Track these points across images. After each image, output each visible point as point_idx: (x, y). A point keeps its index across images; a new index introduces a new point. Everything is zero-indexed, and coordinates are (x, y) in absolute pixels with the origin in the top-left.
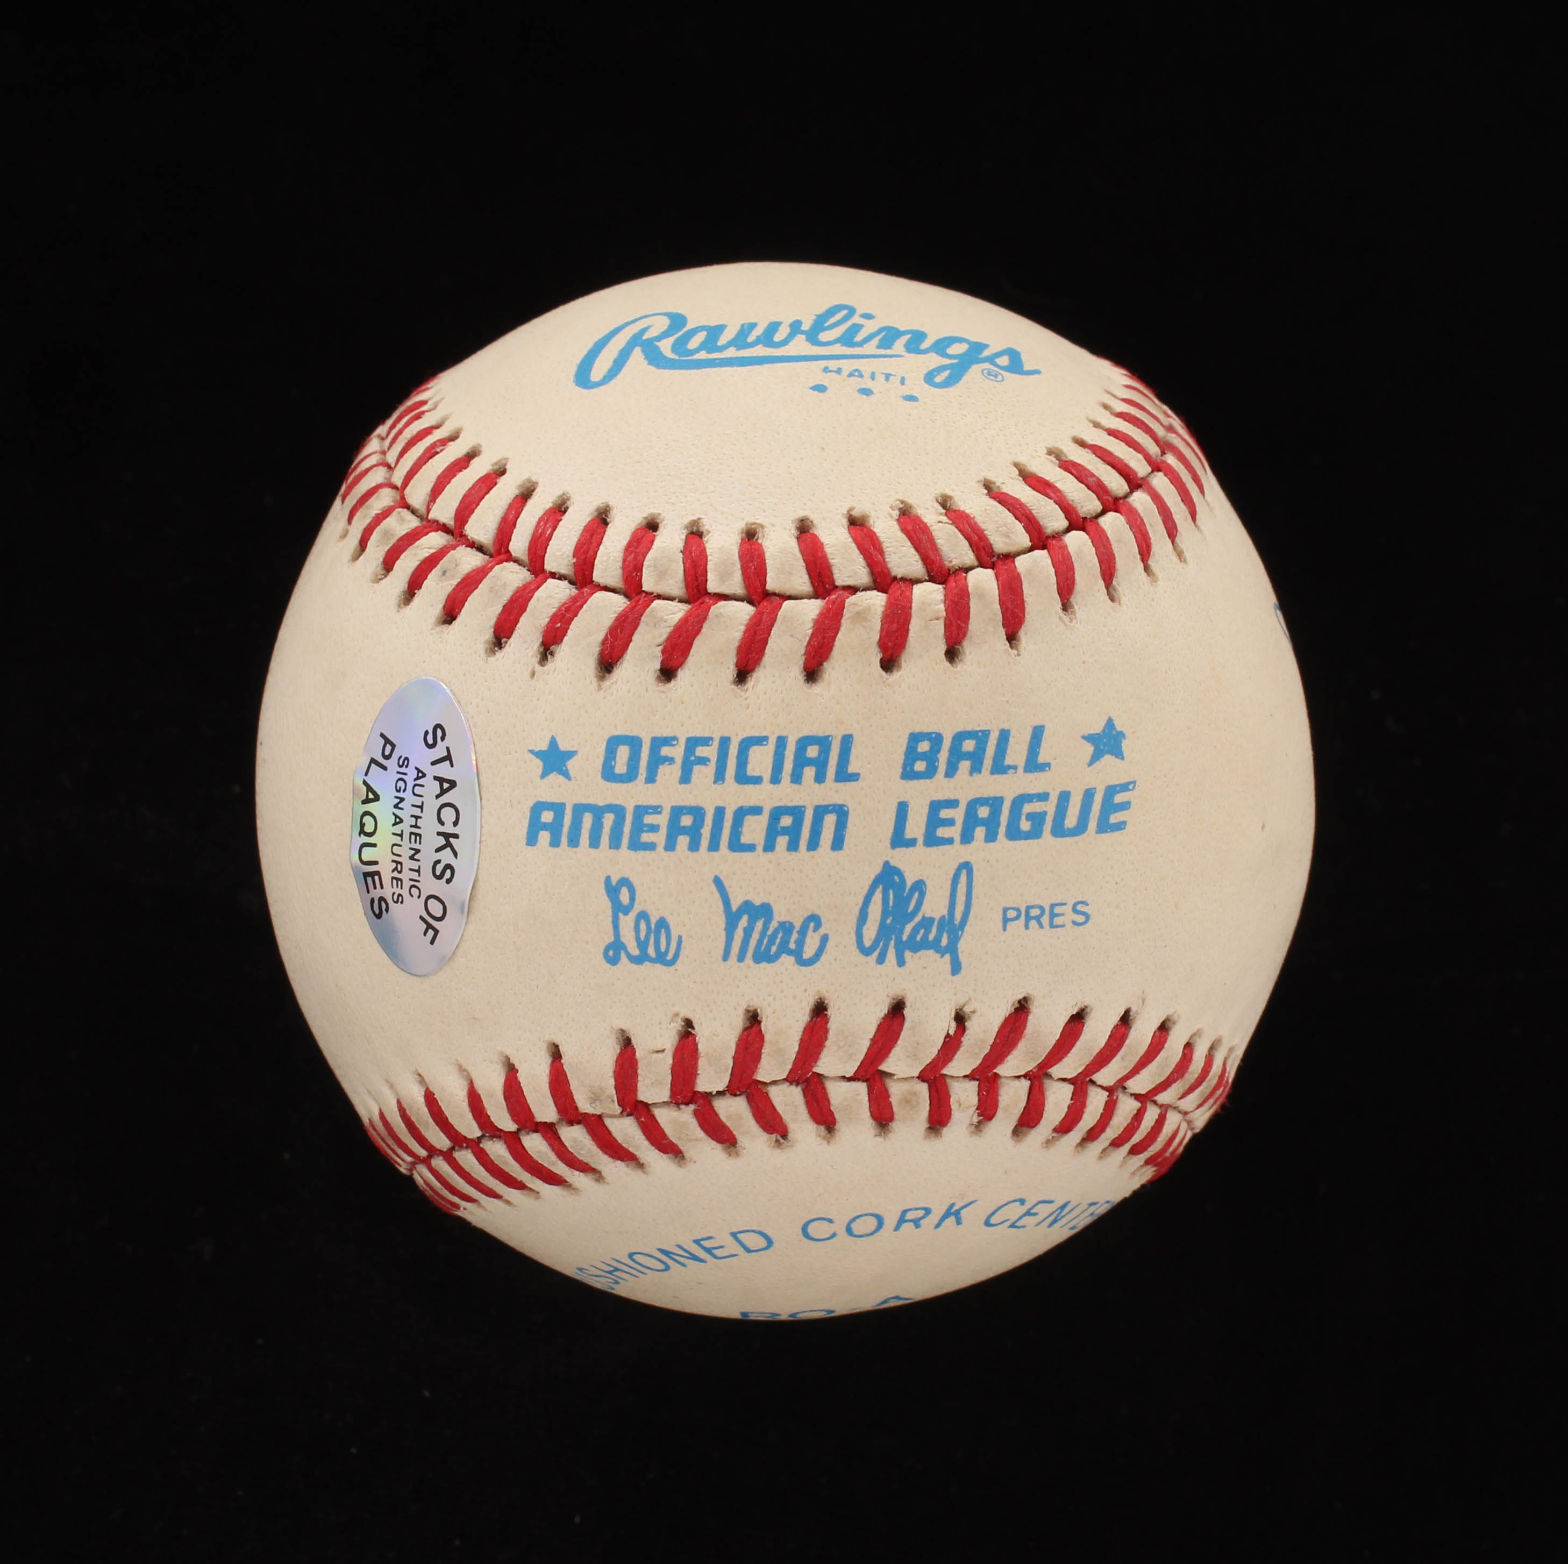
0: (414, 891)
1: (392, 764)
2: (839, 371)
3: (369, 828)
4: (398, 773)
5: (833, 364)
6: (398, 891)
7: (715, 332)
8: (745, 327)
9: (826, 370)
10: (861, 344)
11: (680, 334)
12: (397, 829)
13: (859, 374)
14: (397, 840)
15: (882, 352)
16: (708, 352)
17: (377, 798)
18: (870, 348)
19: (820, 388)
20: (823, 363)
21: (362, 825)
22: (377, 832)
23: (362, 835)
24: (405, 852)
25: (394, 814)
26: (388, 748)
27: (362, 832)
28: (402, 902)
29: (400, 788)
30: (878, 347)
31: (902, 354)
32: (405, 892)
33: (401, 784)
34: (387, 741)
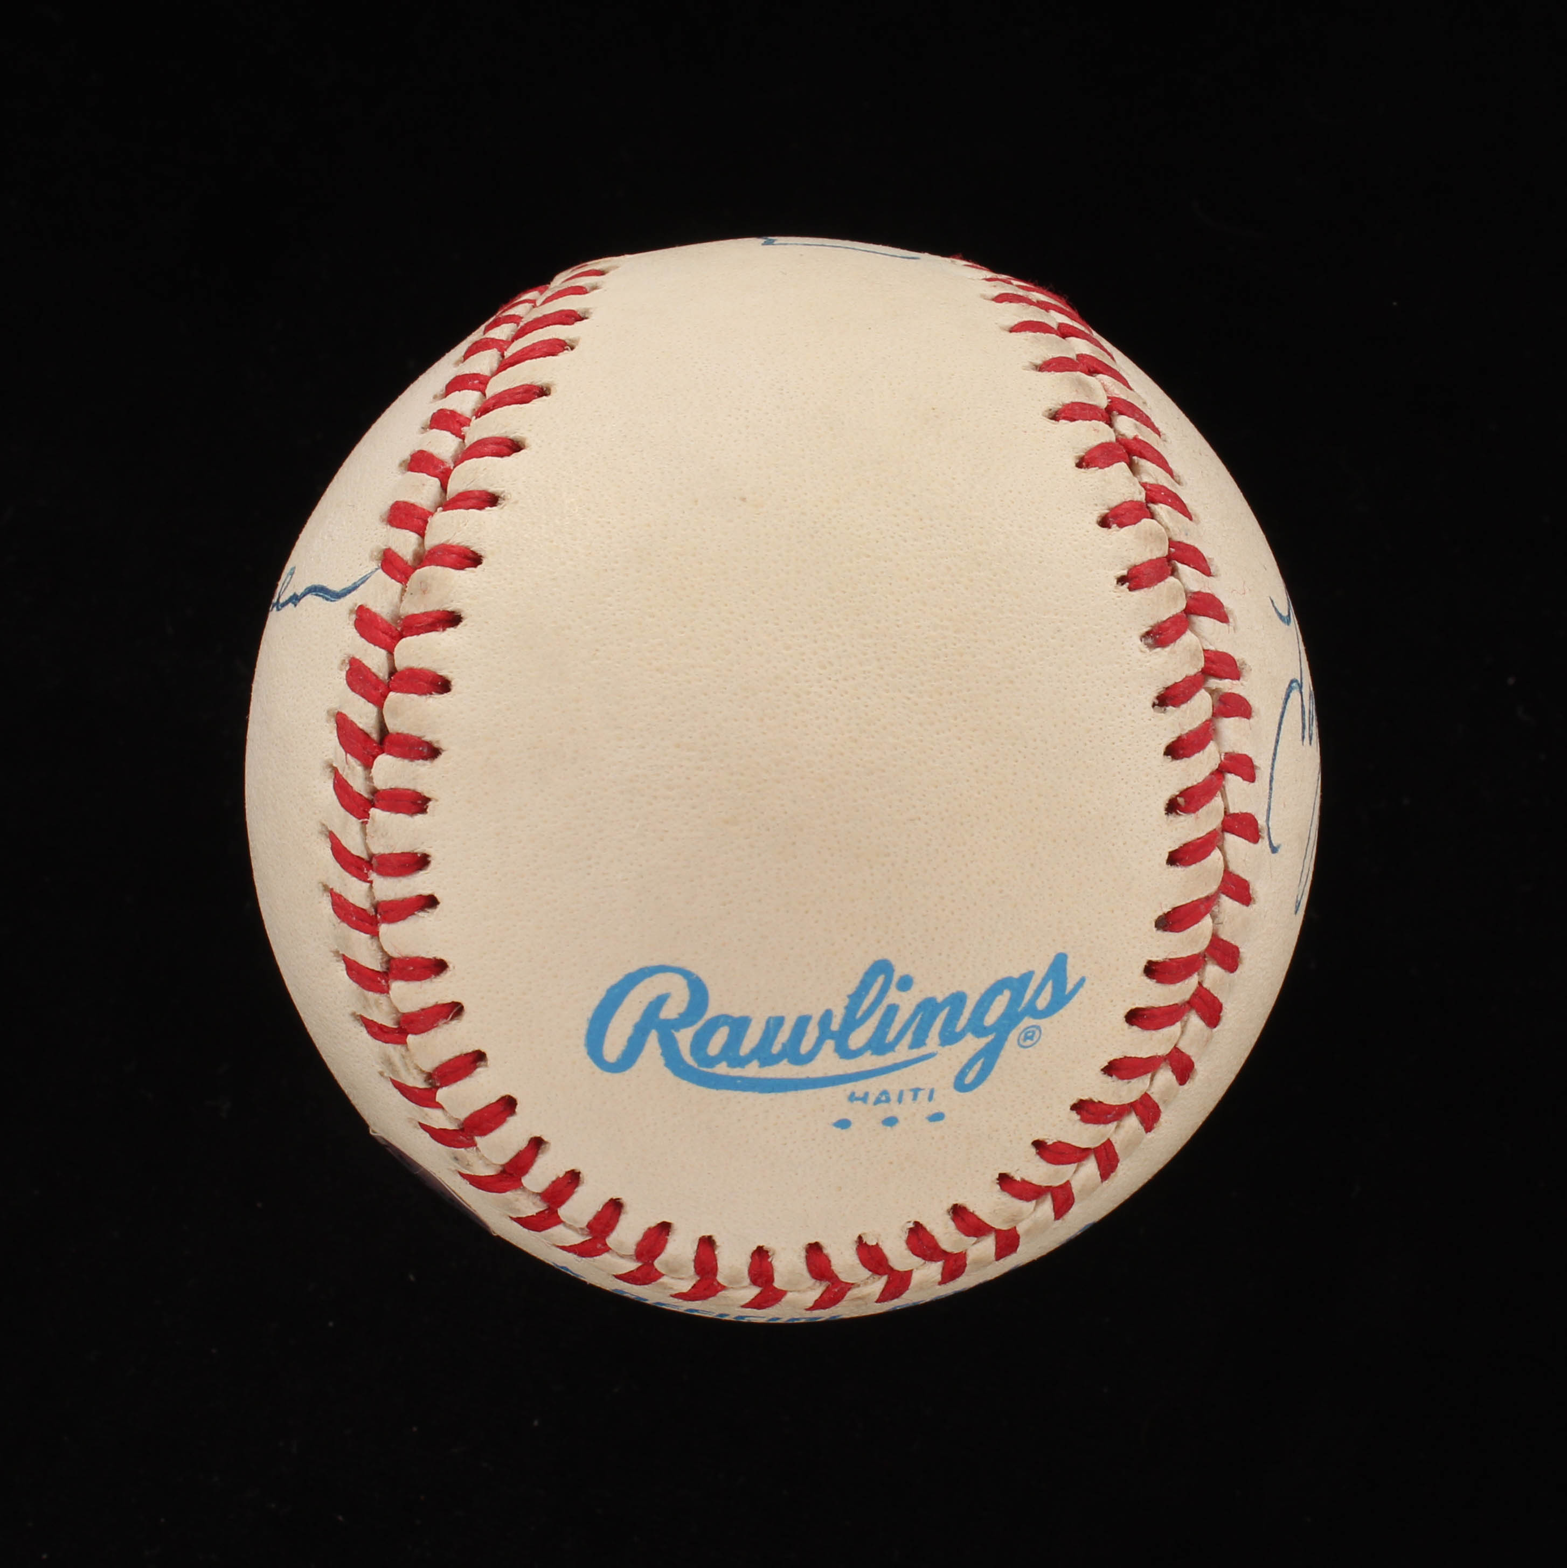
2: (864, 1099)
5: (859, 1087)
7: (739, 1025)
8: (772, 1021)
9: (852, 1098)
10: (891, 1047)
11: (700, 1023)
13: (883, 1097)
15: (916, 1053)
16: (731, 1065)
18: (902, 1052)
19: (843, 1124)
20: (849, 1087)
30: (911, 1047)
31: (934, 1050)
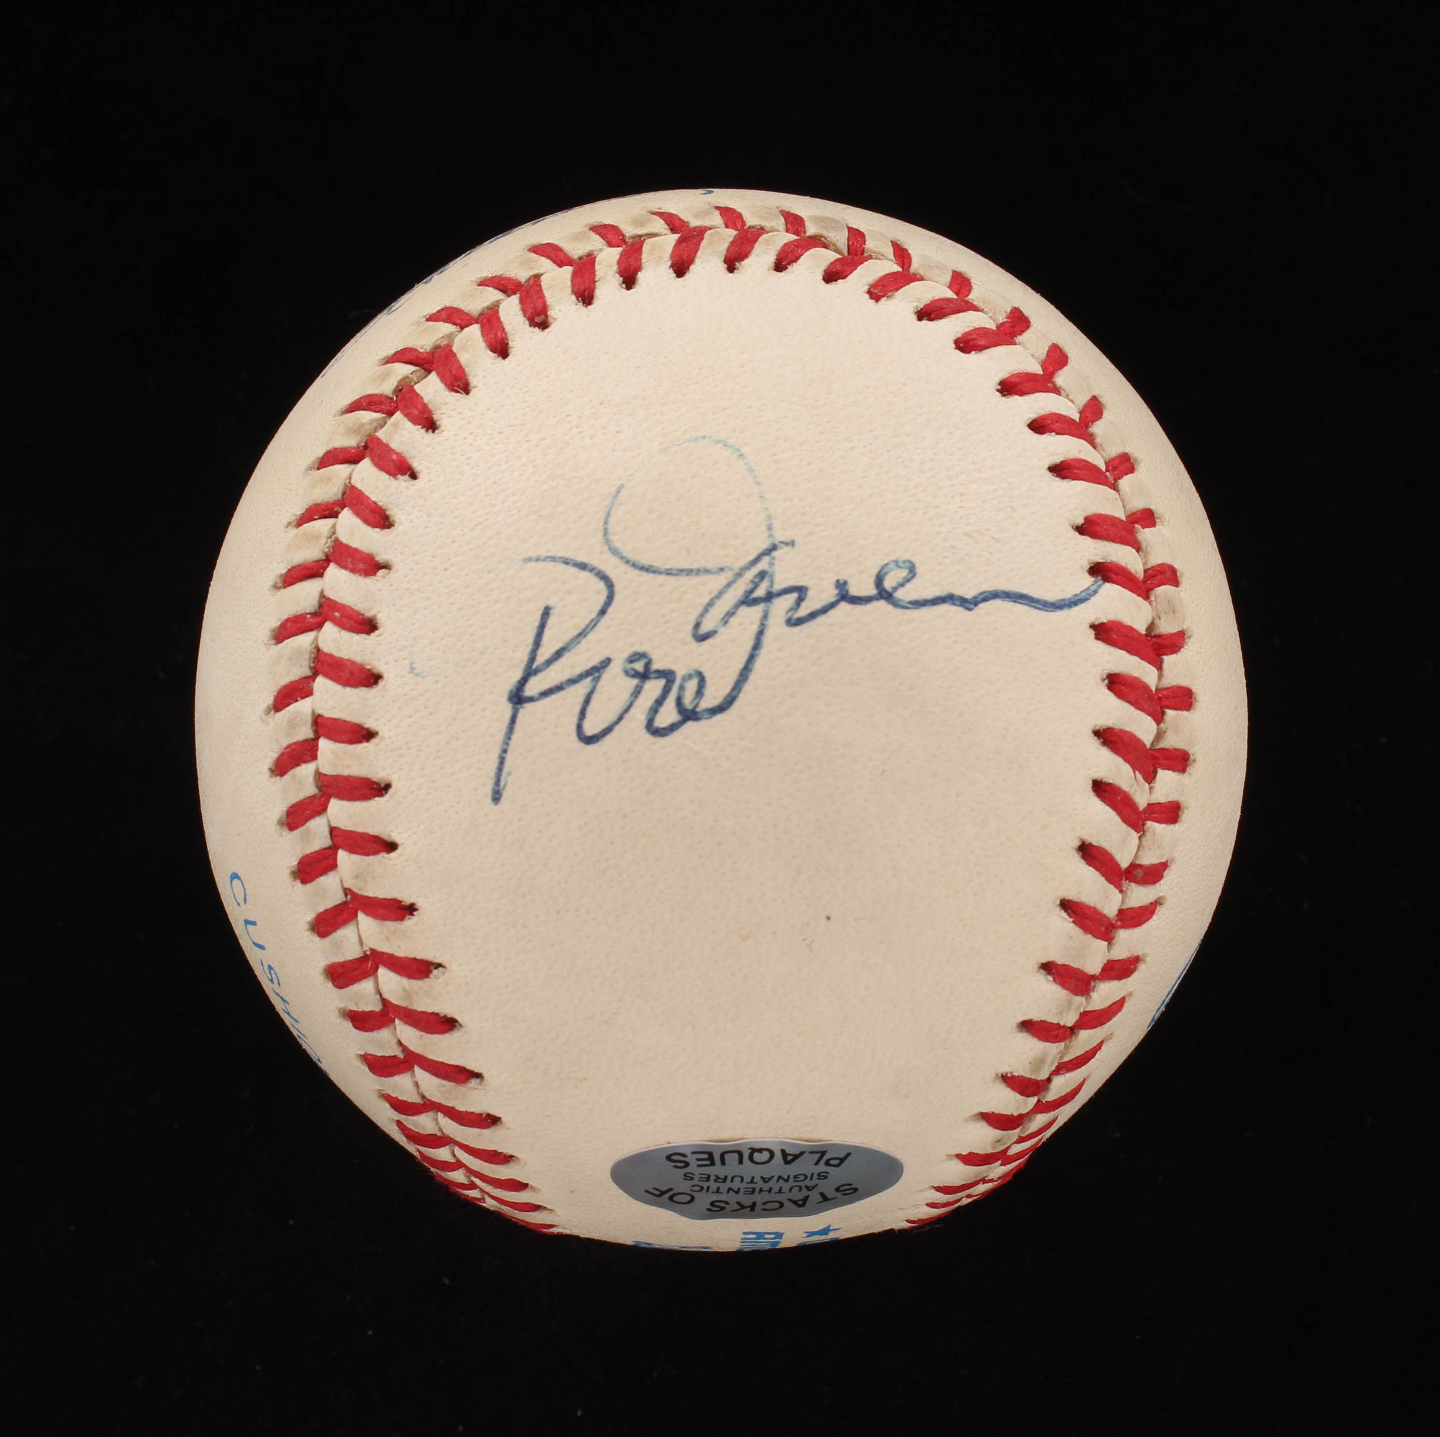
0: (698, 1188)
1: (822, 1167)
3: (757, 1156)
4: (813, 1174)
6: (697, 1178)
12: (757, 1179)
14: (747, 1179)
17: (787, 1162)
21: (760, 1150)
22: (753, 1165)
23: (750, 1151)
24: (737, 1184)
25: (772, 1177)
26: (837, 1162)
27: (753, 1150)
28: (685, 1179)
29: (798, 1178)
32: (695, 1182)
33: (802, 1178)
34: (842, 1160)
